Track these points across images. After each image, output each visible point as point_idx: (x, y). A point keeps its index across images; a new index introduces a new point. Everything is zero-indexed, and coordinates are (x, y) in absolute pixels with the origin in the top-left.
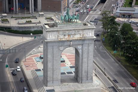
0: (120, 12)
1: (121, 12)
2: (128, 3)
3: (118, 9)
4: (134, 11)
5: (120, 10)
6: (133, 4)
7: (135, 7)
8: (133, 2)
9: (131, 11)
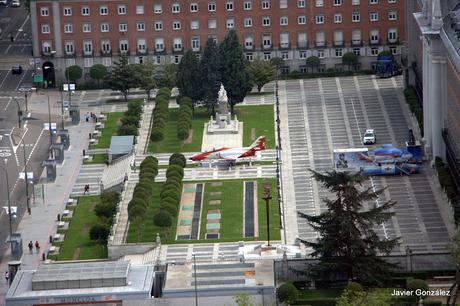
0: (34, 294)
1: (42, 294)
2: (86, 234)
3: (17, 277)
4: (123, 282)
5: (35, 286)
6: (117, 238)
7: (126, 258)
8: (112, 223)
9: (103, 282)
